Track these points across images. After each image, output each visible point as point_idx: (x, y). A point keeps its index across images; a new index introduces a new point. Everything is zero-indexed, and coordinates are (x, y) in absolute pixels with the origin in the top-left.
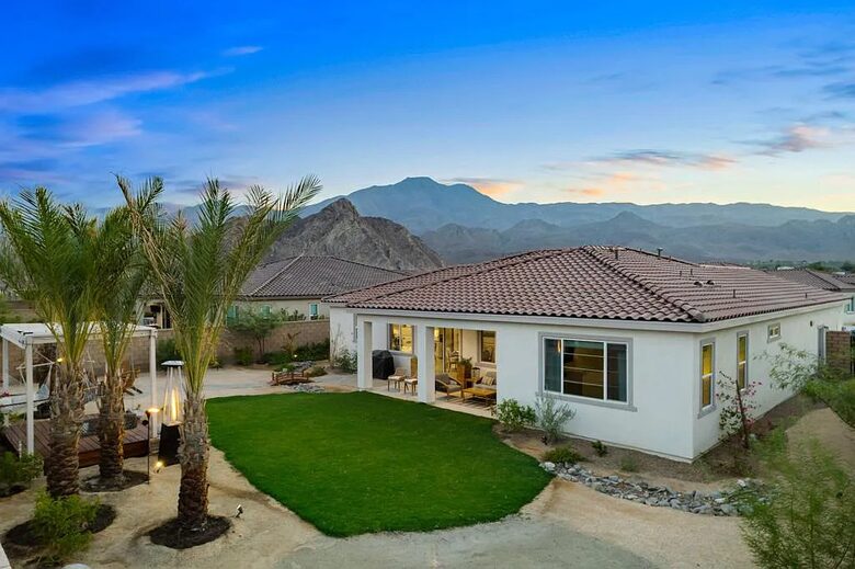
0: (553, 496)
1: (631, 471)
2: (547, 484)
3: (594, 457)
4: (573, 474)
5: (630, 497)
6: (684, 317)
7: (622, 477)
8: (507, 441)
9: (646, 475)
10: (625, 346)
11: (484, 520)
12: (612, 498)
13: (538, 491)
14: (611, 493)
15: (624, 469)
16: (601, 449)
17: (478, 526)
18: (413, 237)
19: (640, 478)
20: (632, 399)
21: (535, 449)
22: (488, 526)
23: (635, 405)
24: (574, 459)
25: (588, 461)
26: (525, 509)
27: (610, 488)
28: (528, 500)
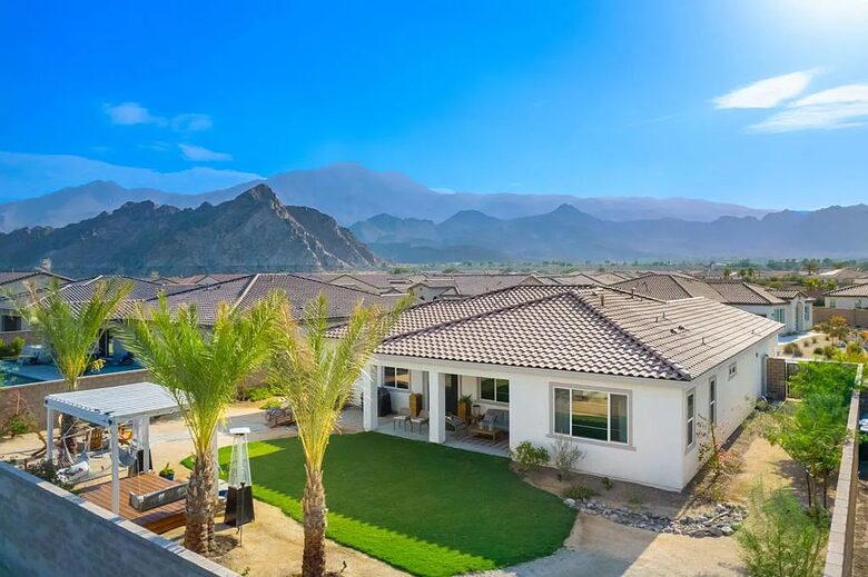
0: (584, 529)
1: (637, 502)
2: (575, 520)
3: (604, 492)
4: (591, 508)
5: (642, 525)
6: (674, 375)
7: (630, 508)
8: (526, 480)
9: (648, 505)
10: (625, 397)
11: (541, 555)
12: (629, 527)
13: (570, 526)
14: (627, 523)
15: (631, 501)
16: (608, 483)
17: (539, 560)
18: (342, 229)
19: (646, 508)
20: (631, 440)
21: (554, 487)
22: (546, 560)
23: (634, 445)
24: (589, 494)
25: (599, 495)
26: (567, 543)
27: (625, 519)
28: (567, 535)
